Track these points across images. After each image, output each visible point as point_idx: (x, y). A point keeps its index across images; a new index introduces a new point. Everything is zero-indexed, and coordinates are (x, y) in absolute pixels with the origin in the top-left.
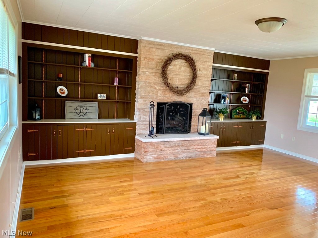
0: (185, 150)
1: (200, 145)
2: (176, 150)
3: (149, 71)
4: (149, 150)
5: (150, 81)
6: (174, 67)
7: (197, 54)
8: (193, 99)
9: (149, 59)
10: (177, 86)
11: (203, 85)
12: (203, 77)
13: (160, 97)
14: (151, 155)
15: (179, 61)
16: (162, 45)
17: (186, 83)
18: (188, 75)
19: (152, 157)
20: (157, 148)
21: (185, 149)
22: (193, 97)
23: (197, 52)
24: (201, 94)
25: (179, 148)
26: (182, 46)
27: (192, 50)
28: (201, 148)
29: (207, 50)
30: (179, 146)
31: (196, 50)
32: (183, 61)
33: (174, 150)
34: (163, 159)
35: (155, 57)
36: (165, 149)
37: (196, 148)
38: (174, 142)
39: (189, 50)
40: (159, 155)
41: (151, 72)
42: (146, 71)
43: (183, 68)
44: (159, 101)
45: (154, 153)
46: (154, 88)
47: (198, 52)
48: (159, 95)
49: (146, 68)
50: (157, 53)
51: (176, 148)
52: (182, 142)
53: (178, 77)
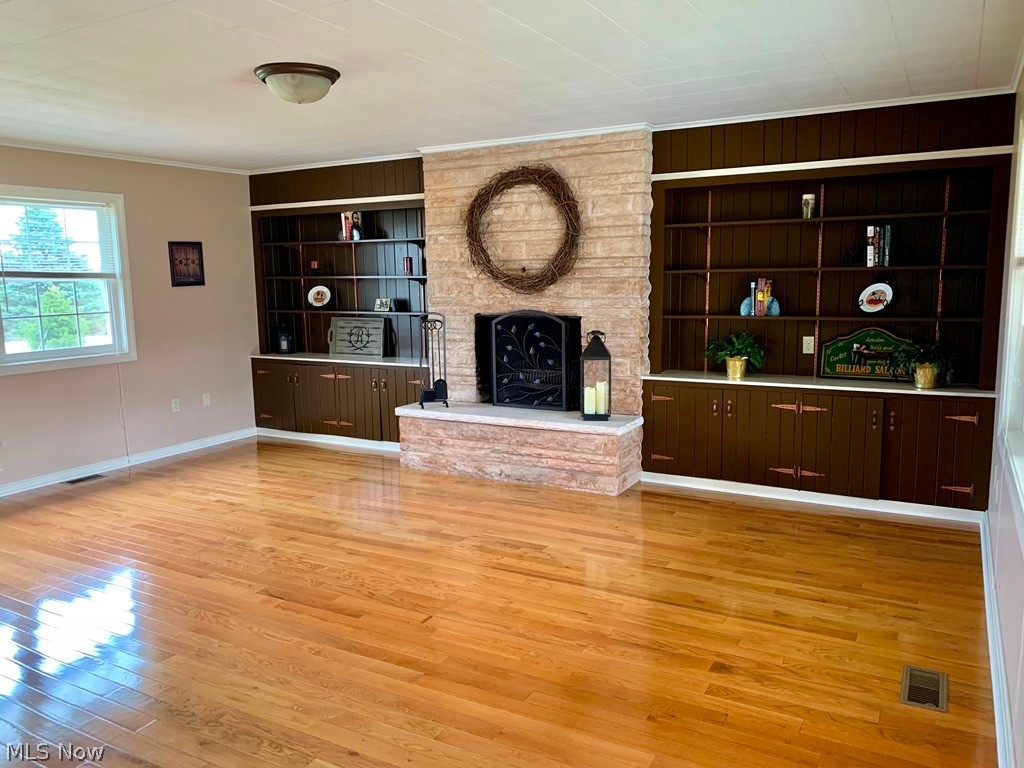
0: (506, 455)
1: (555, 449)
2: (480, 449)
3: (444, 232)
4: (411, 437)
5: (452, 260)
6: (507, 212)
7: (582, 157)
8: (580, 301)
9: (444, 199)
10: (525, 264)
11: (614, 255)
12: (609, 227)
13: (479, 301)
14: (415, 450)
15: (521, 190)
16: (472, 155)
17: (551, 253)
18: (556, 227)
19: (418, 456)
20: (428, 434)
21: (507, 452)
22: (581, 296)
23: (579, 150)
24: (606, 286)
25: (487, 446)
26: (527, 144)
27: (562, 148)
28: (558, 458)
29: (614, 134)
30: (485, 438)
31: (575, 144)
32: (533, 187)
33: (473, 449)
34: (445, 467)
35: (458, 193)
36: (451, 442)
37: (540, 456)
38: (472, 427)
39: (552, 149)
40: (435, 455)
41: (451, 235)
42: (440, 232)
43: (535, 211)
44: (478, 311)
45: (421, 447)
46: (462, 276)
47: (584, 149)
48: (476, 294)
49: (439, 225)
50: (460, 182)
51: (480, 445)
52: (497, 430)
53: (526, 237)
